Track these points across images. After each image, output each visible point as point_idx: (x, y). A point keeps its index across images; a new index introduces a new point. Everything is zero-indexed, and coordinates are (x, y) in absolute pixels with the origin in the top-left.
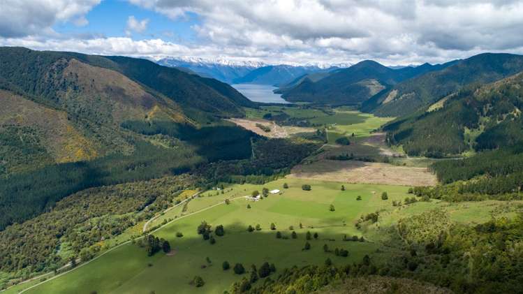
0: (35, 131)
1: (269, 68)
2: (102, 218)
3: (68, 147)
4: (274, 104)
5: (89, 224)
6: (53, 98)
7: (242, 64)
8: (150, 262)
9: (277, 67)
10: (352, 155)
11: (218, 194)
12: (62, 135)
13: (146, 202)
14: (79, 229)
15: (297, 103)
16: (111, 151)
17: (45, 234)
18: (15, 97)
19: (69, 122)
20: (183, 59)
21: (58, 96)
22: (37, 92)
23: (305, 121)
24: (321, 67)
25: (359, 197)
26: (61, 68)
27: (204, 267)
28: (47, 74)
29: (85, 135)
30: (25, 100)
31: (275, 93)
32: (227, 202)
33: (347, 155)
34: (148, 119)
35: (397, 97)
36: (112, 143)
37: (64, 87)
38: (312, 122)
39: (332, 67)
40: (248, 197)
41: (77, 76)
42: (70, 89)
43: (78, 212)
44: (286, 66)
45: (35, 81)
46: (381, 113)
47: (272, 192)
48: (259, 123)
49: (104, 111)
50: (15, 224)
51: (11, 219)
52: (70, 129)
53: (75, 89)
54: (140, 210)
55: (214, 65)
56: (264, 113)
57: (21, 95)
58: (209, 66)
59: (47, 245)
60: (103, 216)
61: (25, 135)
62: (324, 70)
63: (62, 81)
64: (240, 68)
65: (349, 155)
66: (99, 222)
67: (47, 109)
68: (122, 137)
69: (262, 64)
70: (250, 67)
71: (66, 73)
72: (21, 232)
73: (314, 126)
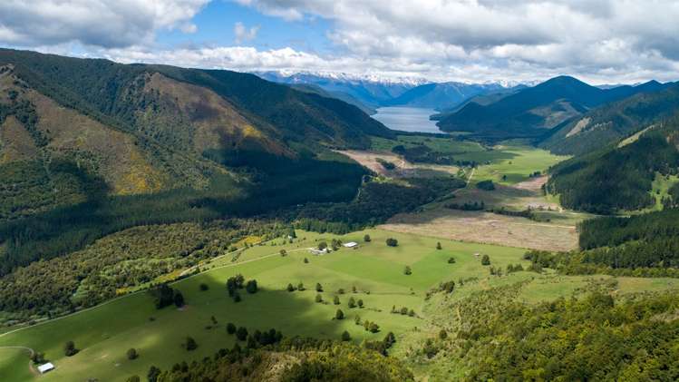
0: (96, 156)
1: (433, 86)
2: (136, 261)
3: (130, 177)
4: (419, 134)
5: (119, 267)
6: (130, 119)
7: (398, 81)
8: (153, 316)
9: (444, 85)
10: (483, 204)
11: (284, 243)
12: (125, 163)
13: (195, 246)
14: (106, 272)
15: (452, 134)
16: (180, 184)
17: (67, 274)
18: (79, 117)
19: (137, 147)
20: (321, 74)
21: (135, 117)
22: (113, 111)
23: (447, 158)
24: (505, 86)
25: (452, 259)
26: (142, 83)
27: (209, 328)
28: (127, 90)
29: (152, 164)
30: (89, 121)
31: (431, 120)
32: (283, 253)
33: (476, 204)
34: (236, 147)
35: (588, 127)
36: (183, 175)
37: (143, 106)
38: (456, 158)
39: (520, 85)
40: (313, 249)
41: (159, 94)
42: (150, 109)
43: (113, 253)
44: (455, 84)
45: (113, 99)
46: (560, 150)
47: (346, 245)
48: (381, 157)
49: (185, 135)
50: (42, 259)
51: (40, 254)
52: (136, 155)
53: (155, 109)
54: (184, 255)
55: (360, 82)
56: (396, 144)
57: (87, 115)
58: (353, 83)
59: (61, 286)
60: (139, 260)
61: (83, 160)
62: (509, 89)
63: (141, 99)
64: (393, 86)
65: (479, 203)
66: (131, 266)
67: (113, 131)
68: (197, 167)
69: (425, 80)
70: (408, 85)
71: (146, 90)
72: (43, 269)
73: (458, 164)
